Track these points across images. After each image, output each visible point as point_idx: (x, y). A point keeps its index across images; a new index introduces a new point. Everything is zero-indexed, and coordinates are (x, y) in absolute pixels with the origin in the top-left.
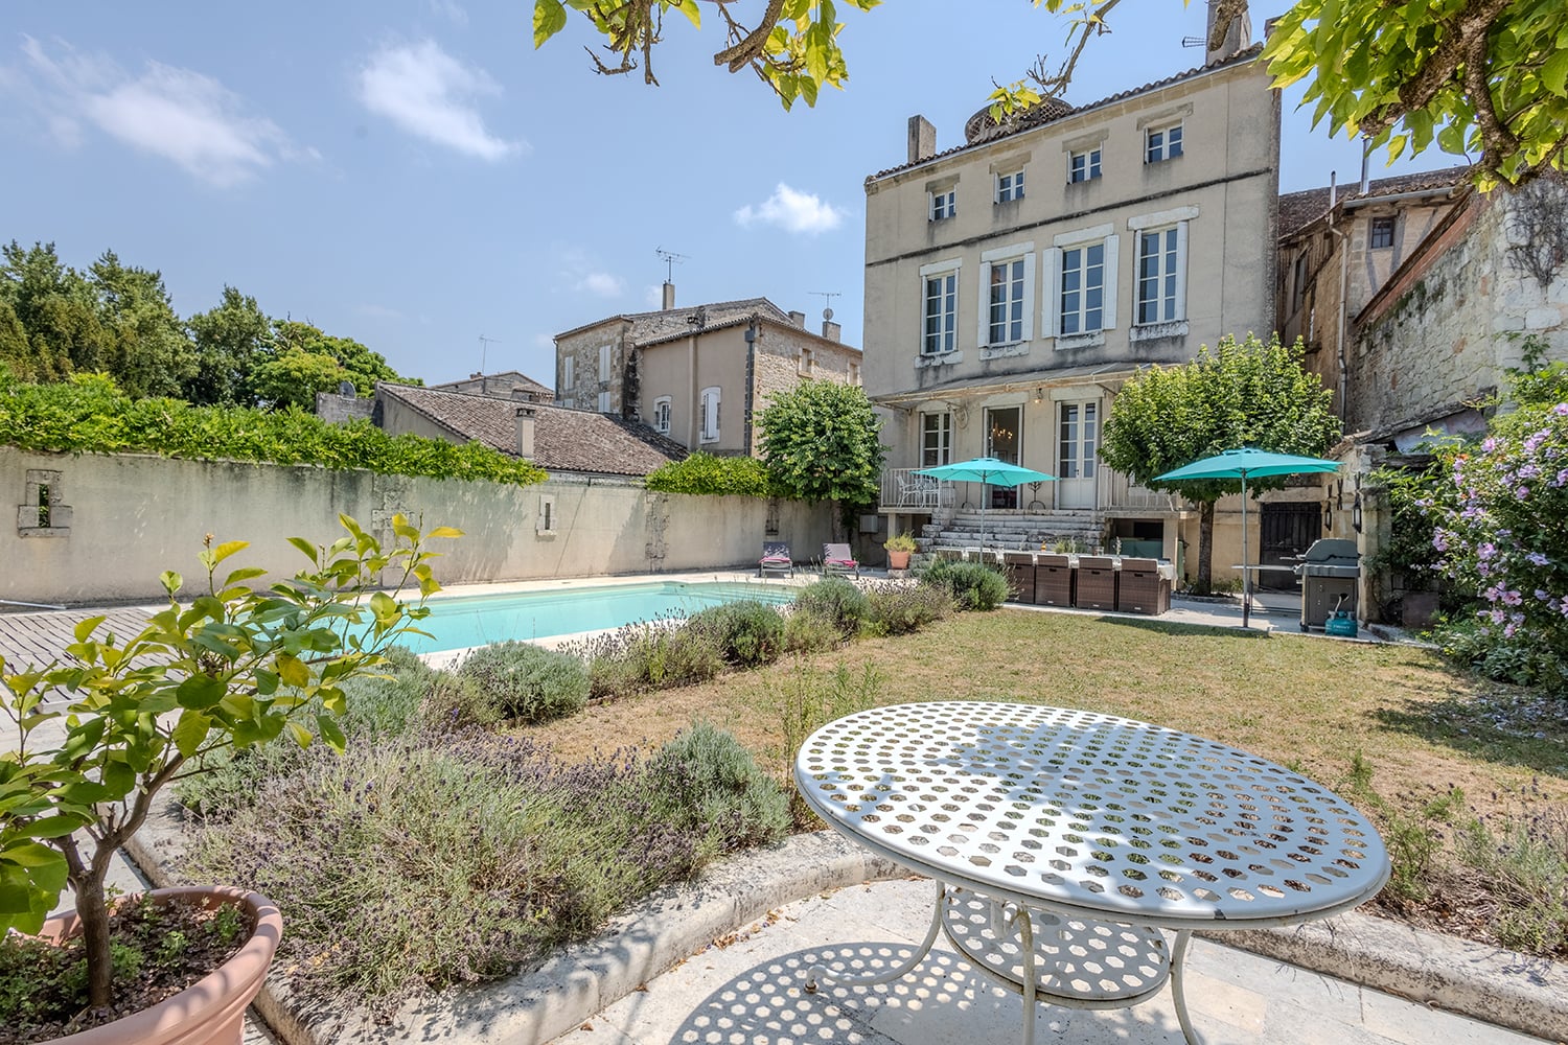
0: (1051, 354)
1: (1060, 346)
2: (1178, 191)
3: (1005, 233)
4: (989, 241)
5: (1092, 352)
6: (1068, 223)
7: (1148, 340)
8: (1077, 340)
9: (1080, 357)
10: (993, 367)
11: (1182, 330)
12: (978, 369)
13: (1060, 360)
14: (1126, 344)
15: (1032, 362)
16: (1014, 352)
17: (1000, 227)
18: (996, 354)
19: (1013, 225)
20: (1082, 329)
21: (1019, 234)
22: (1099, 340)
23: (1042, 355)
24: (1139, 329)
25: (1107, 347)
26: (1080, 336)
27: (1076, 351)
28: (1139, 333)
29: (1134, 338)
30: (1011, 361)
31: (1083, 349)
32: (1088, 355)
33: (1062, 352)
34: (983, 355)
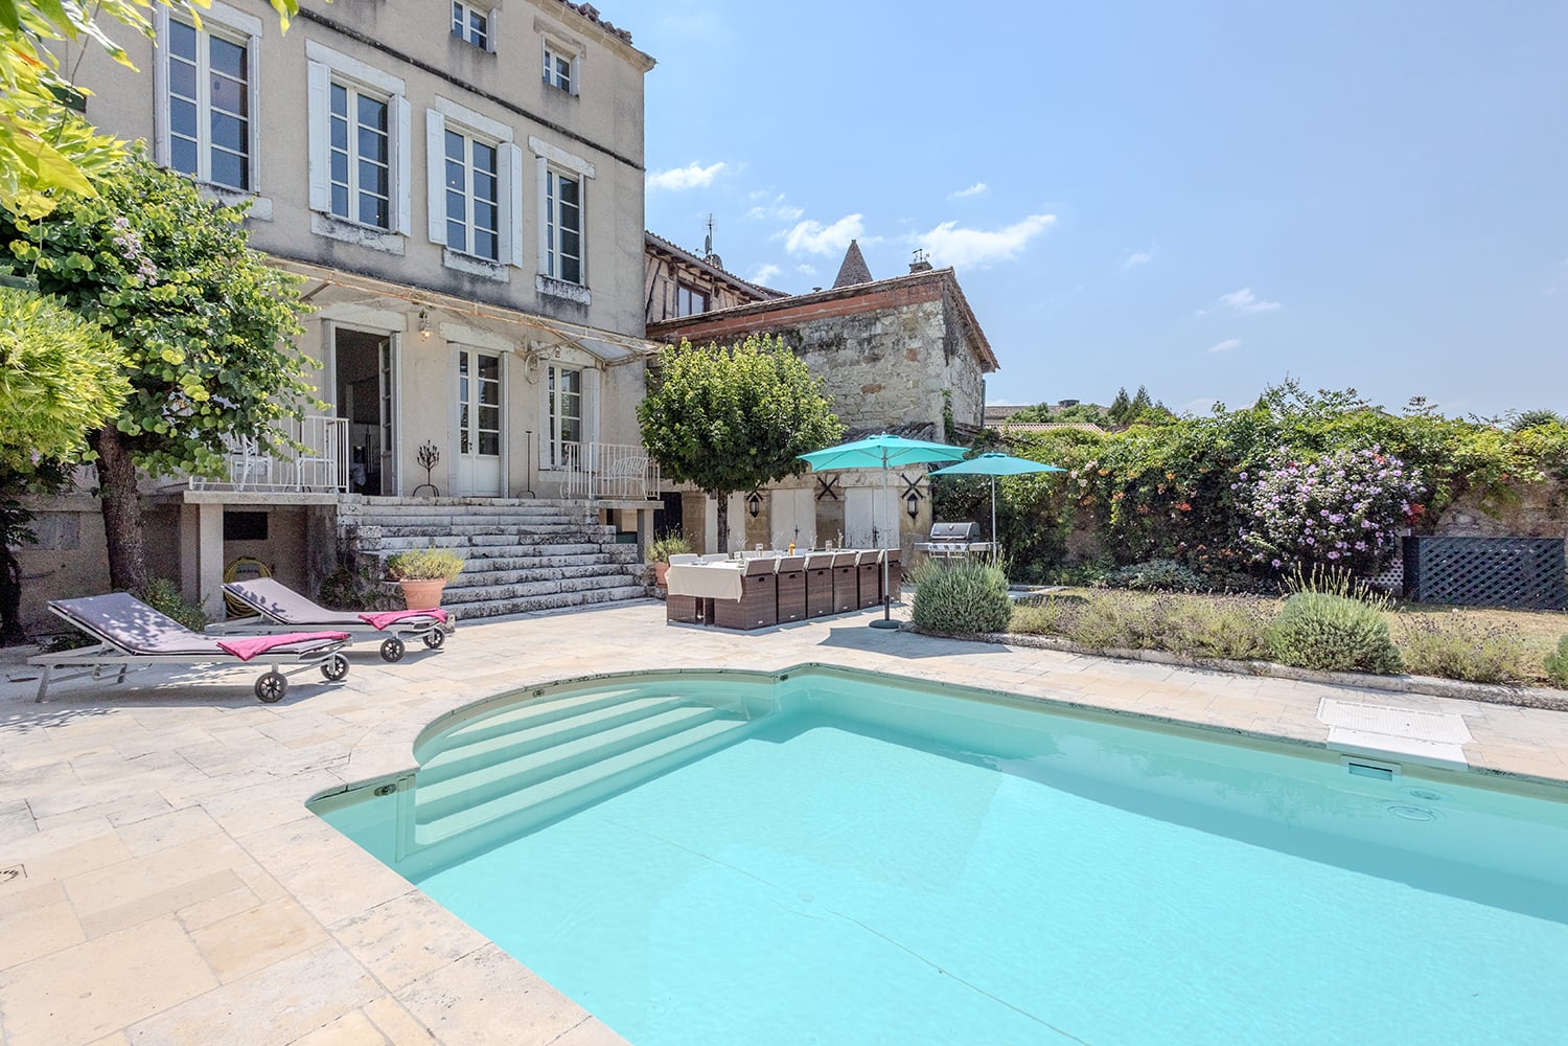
0: (440, 270)
1: (451, 262)
2: (577, 138)
3: (353, 36)
4: (323, 29)
5: (495, 288)
6: (457, 90)
7: (555, 297)
8: (474, 263)
9: (480, 289)
10: (339, 253)
11: (584, 298)
12: (311, 248)
13: (452, 283)
14: (533, 294)
15: (409, 269)
16: (376, 243)
17: (341, 17)
18: (342, 233)
19: (365, 30)
20: (471, 250)
21: (380, 54)
22: (501, 275)
23: (423, 263)
24: (546, 281)
25: (513, 288)
26: (469, 258)
27: (474, 279)
28: (546, 285)
29: (541, 289)
30: (373, 255)
31: (484, 280)
32: (489, 289)
33: (454, 273)
34: (317, 226)
